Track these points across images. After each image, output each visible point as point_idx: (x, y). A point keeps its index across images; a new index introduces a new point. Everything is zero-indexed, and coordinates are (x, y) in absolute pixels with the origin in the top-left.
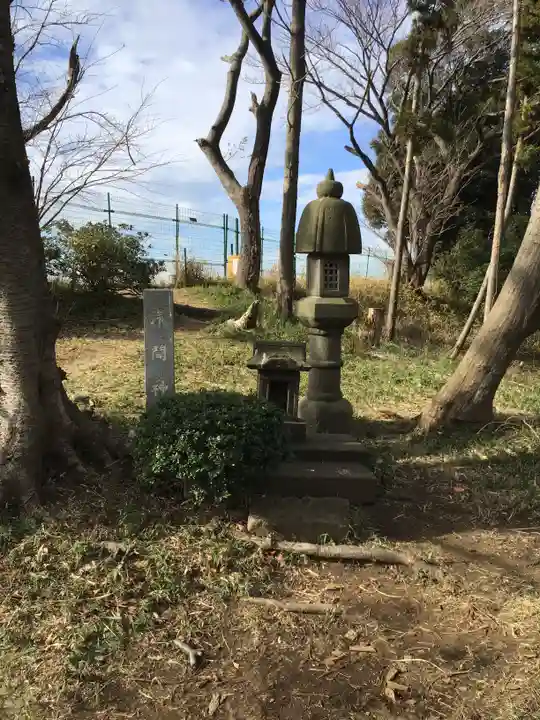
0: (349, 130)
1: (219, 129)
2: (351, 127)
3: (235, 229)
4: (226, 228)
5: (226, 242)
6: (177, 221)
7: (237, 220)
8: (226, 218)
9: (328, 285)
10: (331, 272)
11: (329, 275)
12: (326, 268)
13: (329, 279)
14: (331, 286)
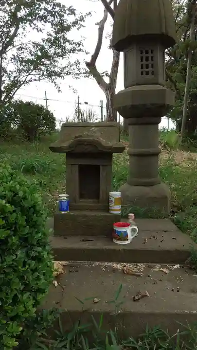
1: (95, 57)
4: (102, 107)
6: (79, 103)
9: (144, 73)
10: (147, 59)
11: (144, 62)
12: (142, 55)
13: (144, 66)
14: (147, 73)
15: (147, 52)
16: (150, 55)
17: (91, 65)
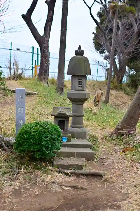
0: (89, 10)
1: (31, 10)
2: (90, 8)
3: (37, 53)
4: (33, 53)
5: (33, 59)
6: (11, 50)
7: (38, 49)
8: (33, 48)
9: (79, 87)
10: (80, 82)
11: (79, 83)
12: (78, 80)
13: (79, 84)
14: (80, 87)
15: (80, 79)
16: (81, 80)
17: (27, 18)
